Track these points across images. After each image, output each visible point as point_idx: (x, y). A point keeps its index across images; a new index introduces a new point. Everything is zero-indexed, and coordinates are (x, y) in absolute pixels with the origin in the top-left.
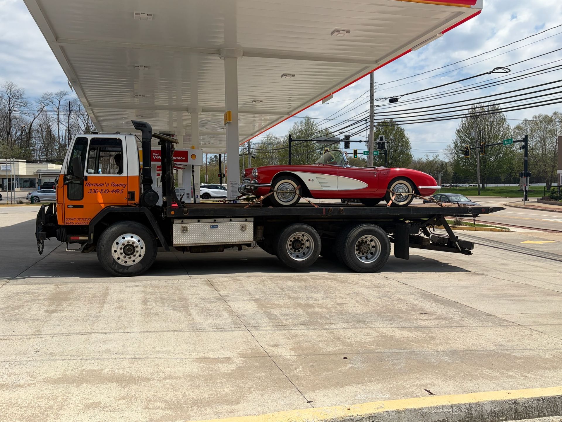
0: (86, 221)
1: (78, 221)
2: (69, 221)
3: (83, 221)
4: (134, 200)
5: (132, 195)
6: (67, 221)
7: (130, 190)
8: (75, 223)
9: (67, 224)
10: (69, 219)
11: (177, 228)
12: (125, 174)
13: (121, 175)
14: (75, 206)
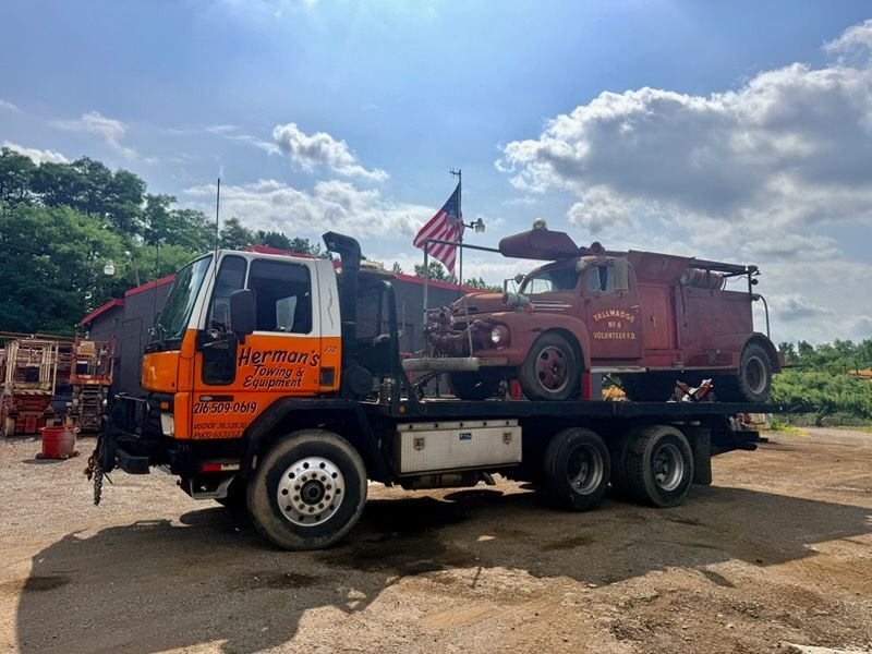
0: (237, 429)
1: (221, 430)
2: (201, 431)
3: (229, 430)
4: (333, 385)
5: (327, 374)
6: (197, 431)
7: (325, 365)
8: (214, 433)
9: (197, 438)
10: (200, 426)
11: (407, 439)
12: (314, 333)
13: (308, 336)
14: (215, 399)
